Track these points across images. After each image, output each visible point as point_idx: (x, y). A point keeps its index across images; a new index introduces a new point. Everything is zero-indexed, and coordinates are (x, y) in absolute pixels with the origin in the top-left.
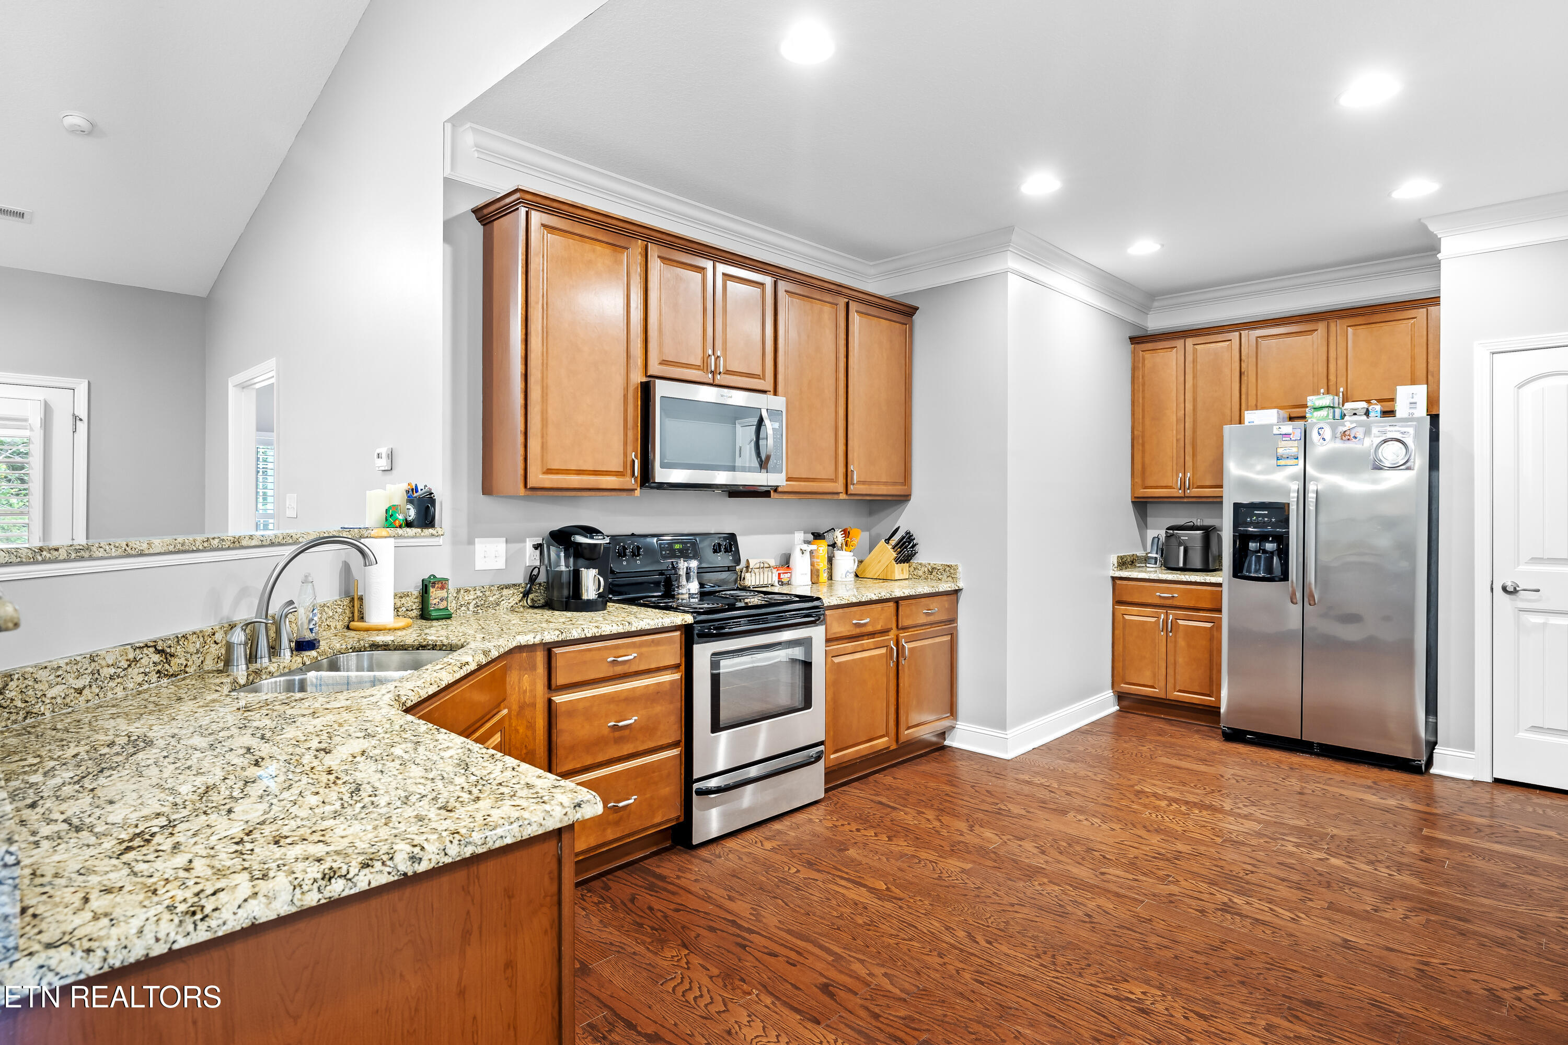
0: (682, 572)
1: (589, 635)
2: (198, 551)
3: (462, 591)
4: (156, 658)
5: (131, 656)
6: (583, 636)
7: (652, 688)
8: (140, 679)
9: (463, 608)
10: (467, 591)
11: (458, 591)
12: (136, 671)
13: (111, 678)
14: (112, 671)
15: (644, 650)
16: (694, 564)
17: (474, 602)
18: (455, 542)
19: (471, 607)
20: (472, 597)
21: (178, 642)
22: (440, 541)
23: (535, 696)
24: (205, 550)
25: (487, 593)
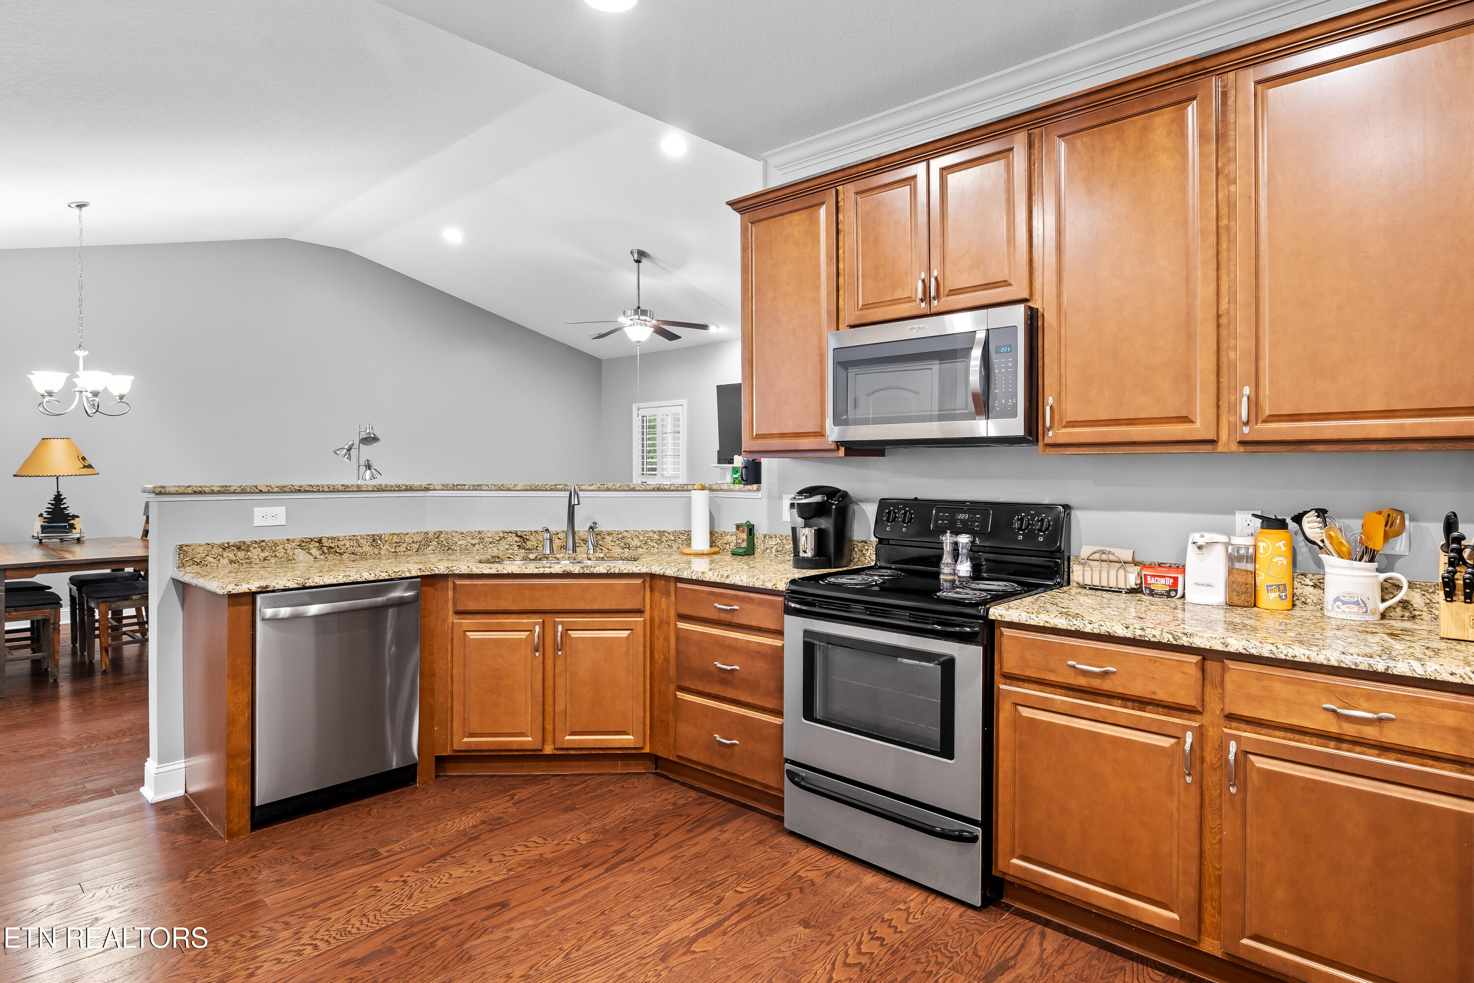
0: (947, 548)
1: (694, 578)
2: (546, 490)
3: (767, 537)
4: (517, 539)
5: (502, 535)
6: (690, 578)
7: (753, 645)
8: (507, 547)
9: (768, 551)
10: (770, 537)
11: (765, 536)
12: (504, 543)
13: (490, 543)
14: (491, 540)
15: (746, 606)
16: (964, 539)
17: (775, 547)
18: (770, 497)
19: (774, 550)
20: (774, 543)
21: (531, 534)
22: (759, 495)
23: (669, 617)
24: (552, 490)
25: (784, 541)
